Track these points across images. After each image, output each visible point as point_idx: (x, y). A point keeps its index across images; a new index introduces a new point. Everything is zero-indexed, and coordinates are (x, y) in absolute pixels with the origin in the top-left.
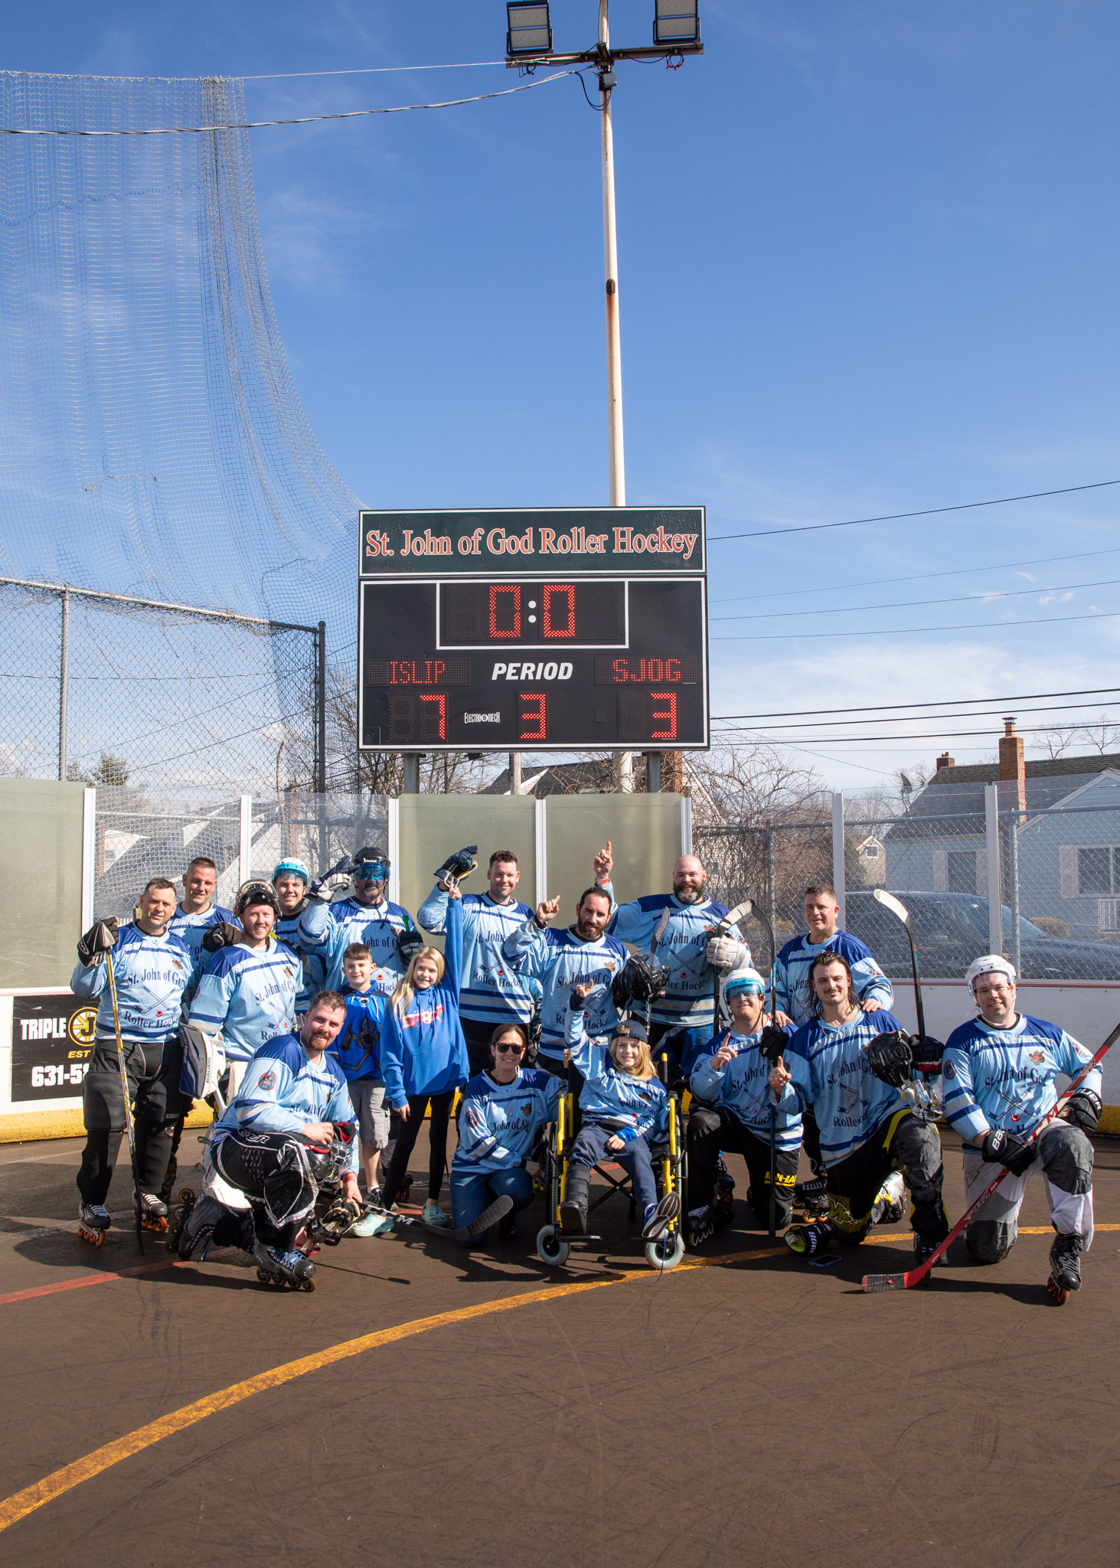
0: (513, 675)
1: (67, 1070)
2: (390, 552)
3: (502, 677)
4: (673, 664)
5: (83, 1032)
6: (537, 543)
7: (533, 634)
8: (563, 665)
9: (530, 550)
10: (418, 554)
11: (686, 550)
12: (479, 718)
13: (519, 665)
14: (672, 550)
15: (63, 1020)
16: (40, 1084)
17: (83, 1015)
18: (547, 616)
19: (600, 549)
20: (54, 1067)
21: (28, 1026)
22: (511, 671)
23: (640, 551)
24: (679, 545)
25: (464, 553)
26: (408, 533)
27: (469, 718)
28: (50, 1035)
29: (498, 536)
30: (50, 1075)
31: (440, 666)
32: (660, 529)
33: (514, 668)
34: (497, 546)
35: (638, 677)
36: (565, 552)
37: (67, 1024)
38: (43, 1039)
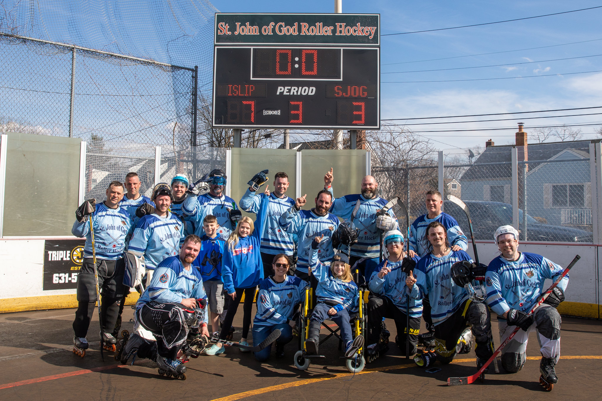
0: (287, 92)
1: (70, 276)
2: (229, 33)
3: (282, 93)
4: (363, 88)
5: (78, 258)
6: (300, 30)
7: (297, 73)
8: (311, 88)
9: (296, 33)
10: (243, 34)
11: (370, 35)
12: (270, 113)
13: (290, 88)
14: (364, 34)
15: (68, 252)
16: (57, 282)
17: (78, 250)
18: (304, 64)
19: (330, 33)
20: (64, 274)
21: (52, 254)
22: (286, 90)
23: (349, 35)
24: (367, 32)
25: (265, 34)
26: (238, 24)
27: (266, 113)
28: (62, 259)
29: (281, 26)
30: (62, 278)
31: (252, 88)
32: (359, 24)
33: (287, 89)
34: (280, 31)
35: (347, 94)
36: (313, 34)
37: (70, 253)
38: (59, 261)
